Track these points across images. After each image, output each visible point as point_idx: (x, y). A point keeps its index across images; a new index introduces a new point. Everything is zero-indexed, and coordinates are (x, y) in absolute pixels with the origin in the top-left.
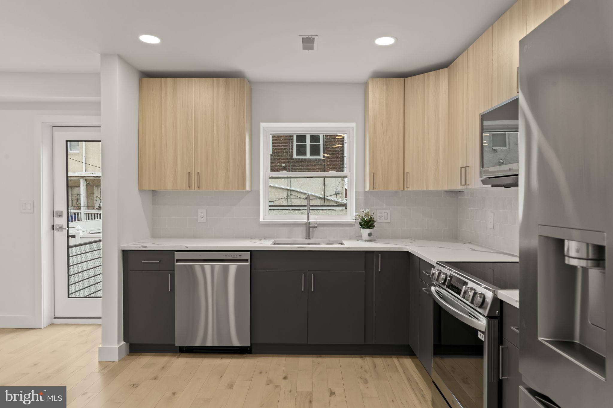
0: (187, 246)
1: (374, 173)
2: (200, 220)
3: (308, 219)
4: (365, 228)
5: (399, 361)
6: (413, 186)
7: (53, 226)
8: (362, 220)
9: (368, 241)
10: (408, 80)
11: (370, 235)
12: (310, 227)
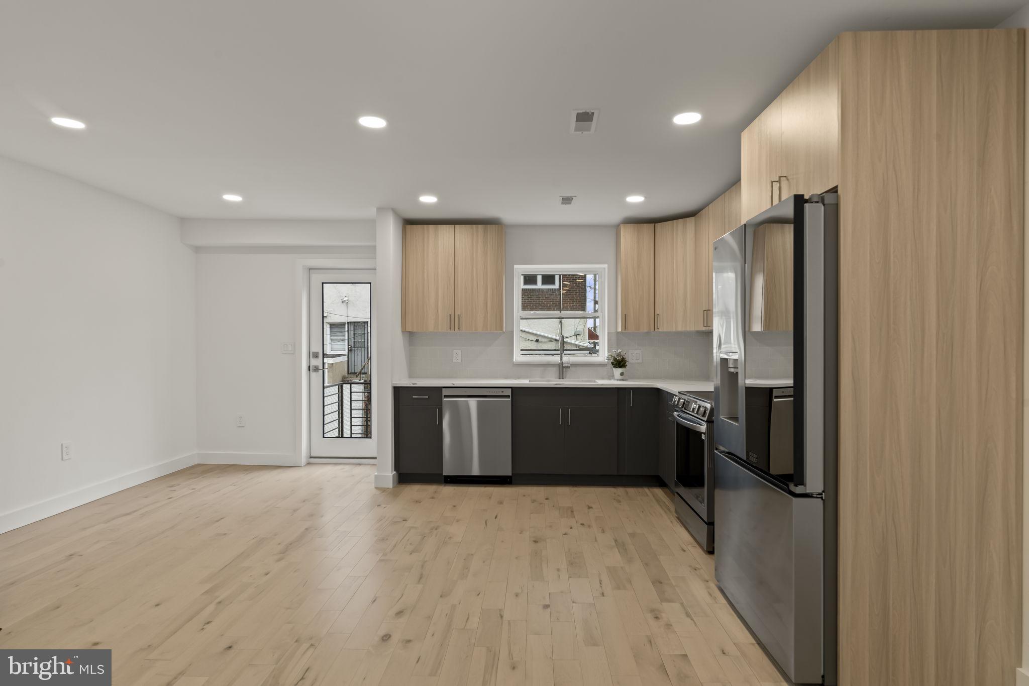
0: (454, 383)
1: (626, 315)
2: (455, 361)
3: (561, 359)
4: (617, 368)
5: (649, 490)
6: (664, 327)
7: (309, 367)
8: (614, 360)
9: (620, 380)
10: (658, 225)
11: (622, 374)
12: (563, 367)
